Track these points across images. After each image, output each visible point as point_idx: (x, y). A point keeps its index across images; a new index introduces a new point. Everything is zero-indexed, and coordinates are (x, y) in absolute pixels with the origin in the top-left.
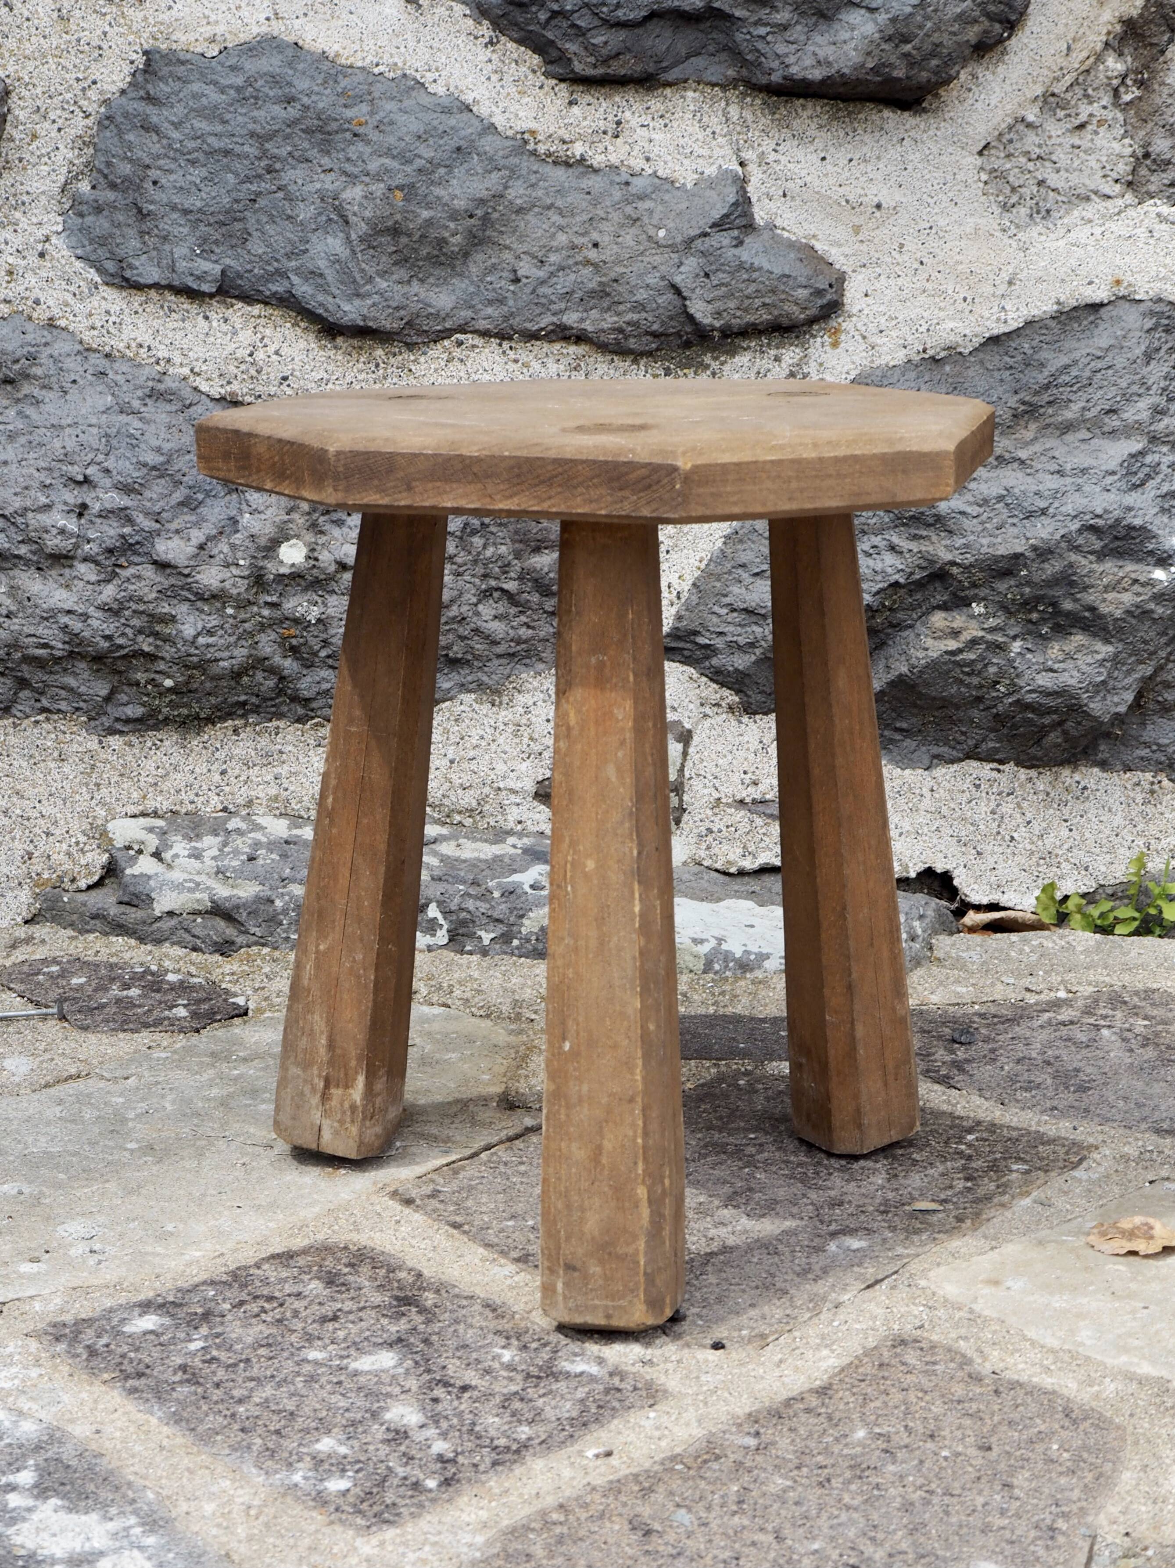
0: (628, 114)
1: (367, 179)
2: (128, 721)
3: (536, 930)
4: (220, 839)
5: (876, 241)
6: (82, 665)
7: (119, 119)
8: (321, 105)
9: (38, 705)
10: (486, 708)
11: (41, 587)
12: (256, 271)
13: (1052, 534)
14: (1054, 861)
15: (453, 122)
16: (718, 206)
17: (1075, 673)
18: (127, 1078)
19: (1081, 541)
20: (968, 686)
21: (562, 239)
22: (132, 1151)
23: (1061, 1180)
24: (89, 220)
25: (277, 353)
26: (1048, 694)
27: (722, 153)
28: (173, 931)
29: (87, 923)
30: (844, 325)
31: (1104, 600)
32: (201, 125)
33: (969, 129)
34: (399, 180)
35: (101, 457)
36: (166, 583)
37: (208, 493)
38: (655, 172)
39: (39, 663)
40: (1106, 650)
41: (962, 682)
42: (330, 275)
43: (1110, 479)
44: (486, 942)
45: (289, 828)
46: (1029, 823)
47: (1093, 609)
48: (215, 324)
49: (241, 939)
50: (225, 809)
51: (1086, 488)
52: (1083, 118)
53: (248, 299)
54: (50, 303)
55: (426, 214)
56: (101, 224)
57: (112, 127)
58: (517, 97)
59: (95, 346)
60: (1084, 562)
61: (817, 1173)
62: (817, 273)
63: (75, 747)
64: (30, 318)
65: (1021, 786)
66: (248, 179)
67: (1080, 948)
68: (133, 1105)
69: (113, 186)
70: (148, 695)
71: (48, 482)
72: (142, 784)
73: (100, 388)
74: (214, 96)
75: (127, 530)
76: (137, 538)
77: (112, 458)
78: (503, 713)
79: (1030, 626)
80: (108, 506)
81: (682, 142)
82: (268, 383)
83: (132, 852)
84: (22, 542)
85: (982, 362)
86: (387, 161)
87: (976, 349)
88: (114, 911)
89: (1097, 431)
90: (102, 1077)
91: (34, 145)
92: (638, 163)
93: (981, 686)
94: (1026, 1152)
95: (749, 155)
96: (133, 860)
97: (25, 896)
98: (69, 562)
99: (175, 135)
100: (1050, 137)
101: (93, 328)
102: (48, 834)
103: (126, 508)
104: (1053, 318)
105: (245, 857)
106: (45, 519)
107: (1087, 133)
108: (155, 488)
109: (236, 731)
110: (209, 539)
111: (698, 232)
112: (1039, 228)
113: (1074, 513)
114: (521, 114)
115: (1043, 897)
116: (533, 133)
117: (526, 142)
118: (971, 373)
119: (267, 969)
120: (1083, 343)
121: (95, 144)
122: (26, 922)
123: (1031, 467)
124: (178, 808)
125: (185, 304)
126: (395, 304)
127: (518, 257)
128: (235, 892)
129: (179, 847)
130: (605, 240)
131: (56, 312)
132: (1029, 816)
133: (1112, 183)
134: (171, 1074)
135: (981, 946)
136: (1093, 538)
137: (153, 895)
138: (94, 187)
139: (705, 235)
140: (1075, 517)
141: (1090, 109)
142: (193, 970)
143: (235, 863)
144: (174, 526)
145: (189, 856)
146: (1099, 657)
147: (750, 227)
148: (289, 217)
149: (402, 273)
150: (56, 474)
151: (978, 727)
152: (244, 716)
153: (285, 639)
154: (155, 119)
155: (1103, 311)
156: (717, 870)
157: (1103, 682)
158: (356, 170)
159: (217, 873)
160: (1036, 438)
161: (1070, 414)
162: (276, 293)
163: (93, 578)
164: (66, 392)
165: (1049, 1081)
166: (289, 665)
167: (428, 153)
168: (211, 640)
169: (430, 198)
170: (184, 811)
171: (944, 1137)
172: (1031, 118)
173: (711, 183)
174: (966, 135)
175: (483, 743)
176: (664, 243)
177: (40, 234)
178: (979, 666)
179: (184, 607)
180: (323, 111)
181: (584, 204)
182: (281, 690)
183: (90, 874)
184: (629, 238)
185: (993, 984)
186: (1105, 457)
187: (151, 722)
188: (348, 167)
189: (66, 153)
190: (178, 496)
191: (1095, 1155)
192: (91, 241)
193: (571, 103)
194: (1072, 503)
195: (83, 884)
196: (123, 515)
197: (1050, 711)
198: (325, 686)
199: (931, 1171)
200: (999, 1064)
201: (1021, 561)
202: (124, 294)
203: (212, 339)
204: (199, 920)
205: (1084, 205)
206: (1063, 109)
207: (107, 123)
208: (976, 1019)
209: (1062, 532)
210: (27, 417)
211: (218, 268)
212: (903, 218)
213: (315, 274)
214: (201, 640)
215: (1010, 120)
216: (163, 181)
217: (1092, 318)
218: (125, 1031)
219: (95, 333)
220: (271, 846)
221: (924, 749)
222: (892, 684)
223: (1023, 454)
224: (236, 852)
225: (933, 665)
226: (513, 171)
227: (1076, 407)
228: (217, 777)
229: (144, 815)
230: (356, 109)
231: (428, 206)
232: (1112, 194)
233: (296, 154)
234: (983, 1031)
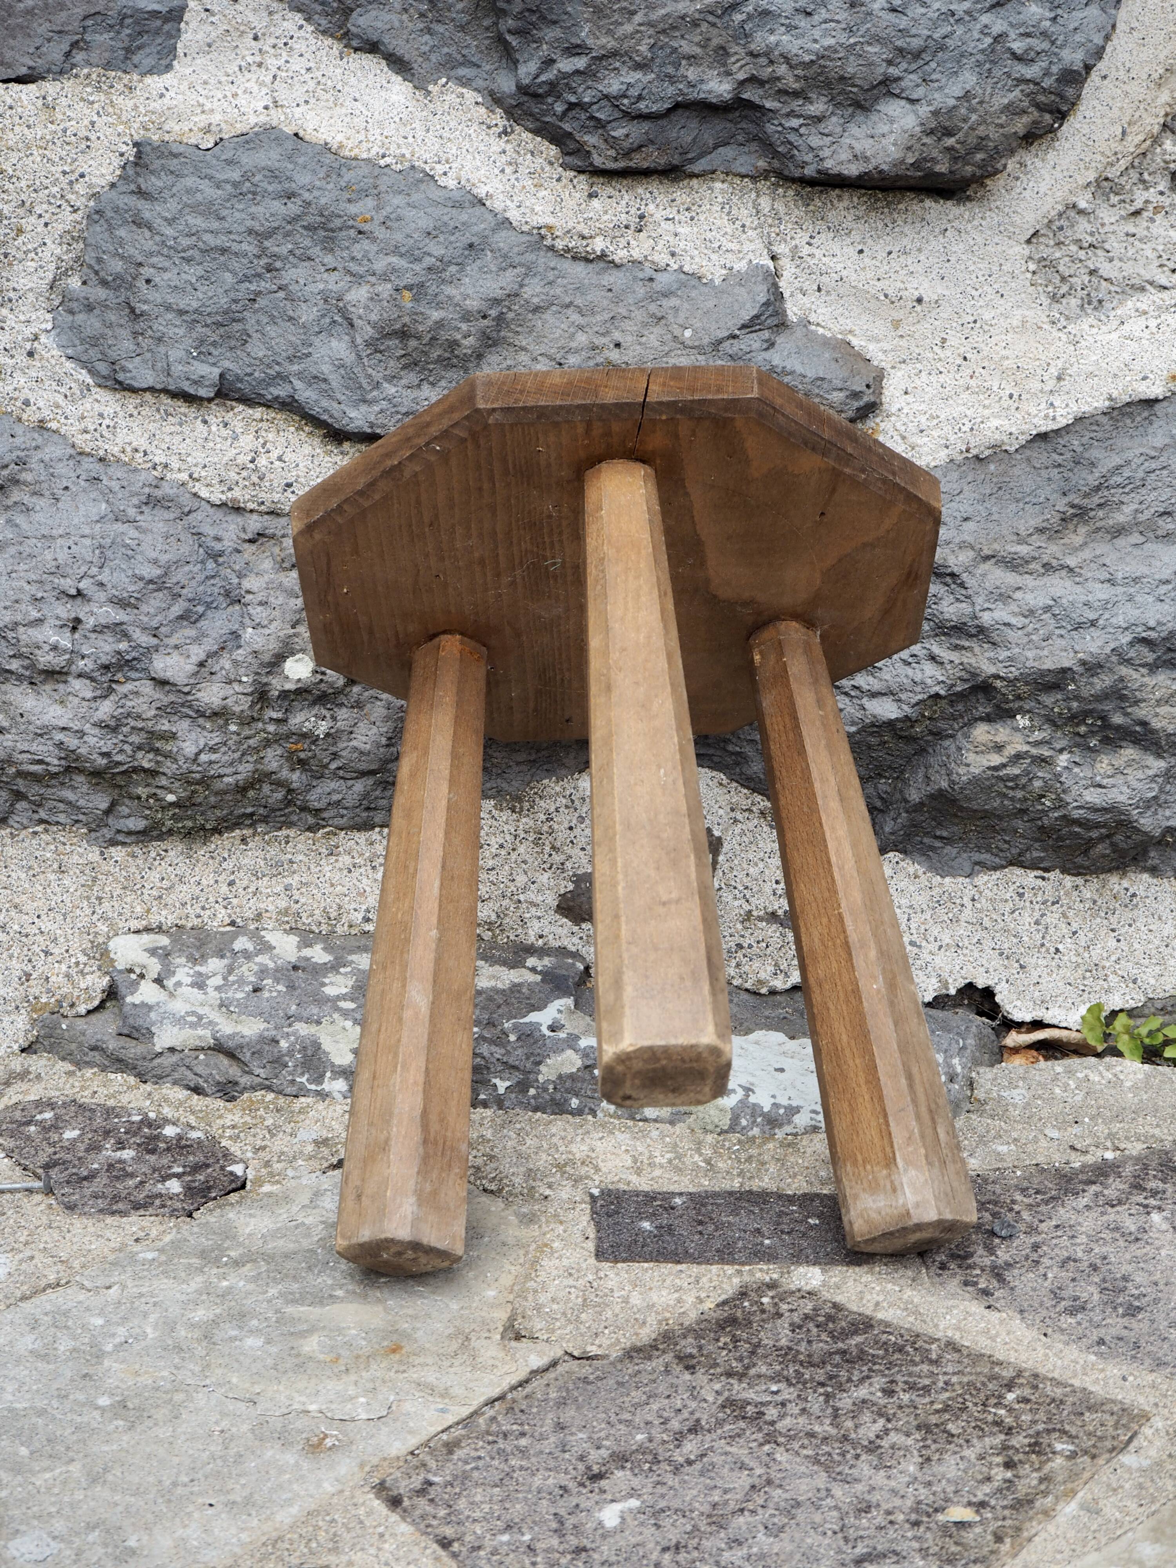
0: (651, 207)
1: (373, 279)
2: (130, 833)
3: (553, 1078)
4: (226, 961)
5: (916, 336)
6: (80, 779)
7: (109, 214)
8: (323, 201)
9: (36, 817)
10: (506, 815)
11: (34, 703)
12: (256, 374)
13: (1102, 648)
14: (1101, 973)
15: (464, 217)
16: (748, 306)
17: (1125, 789)
18: (109, 1287)
19: (1132, 654)
20: (1012, 799)
21: (582, 339)
22: (103, 1410)
23: (1107, 1470)
24: (80, 318)
25: (280, 459)
26: (1095, 810)
27: (752, 247)
28: (175, 1067)
29: (86, 1054)
30: (882, 425)
31: (1157, 715)
32: (197, 222)
33: (1017, 219)
34: (408, 279)
35: (94, 570)
36: (166, 700)
37: (208, 605)
38: (681, 267)
39: (36, 778)
40: (1157, 765)
41: (1005, 795)
42: (335, 380)
43: (1163, 589)
44: (501, 1091)
45: (299, 948)
46: (1075, 933)
47: (1144, 724)
48: (214, 428)
49: (245, 1080)
50: (233, 923)
51: (1138, 599)
52: (1138, 204)
53: (248, 401)
54: (41, 404)
55: (436, 315)
56: (92, 324)
57: (102, 221)
58: (534, 190)
59: (88, 450)
60: (1135, 675)
61: (843, 1454)
62: (853, 373)
63: (75, 858)
64: (20, 420)
65: (1066, 894)
66: (246, 279)
67: (1128, 1084)
68: (113, 1329)
69: (104, 283)
70: (150, 808)
71: (39, 595)
72: (146, 897)
73: (93, 495)
74: (209, 191)
75: (123, 646)
76: (134, 654)
77: (106, 570)
78: (524, 820)
79: (1077, 739)
80: (103, 621)
81: (709, 235)
82: (272, 490)
83: (133, 976)
84: (14, 656)
85: (1028, 460)
86: (394, 260)
87: (1022, 447)
88: (112, 1045)
89: (1151, 535)
90: (83, 1287)
91: (20, 240)
92: (662, 258)
93: (1026, 799)
94: (1072, 1423)
95: (780, 249)
96: (134, 985)
97: (22, 1021)
98: (63, 678)
99: (169, 231)
100: (1103, 225)
101: (86, 431)
102: (47, 953)
103: (122, 624)
104: (1104, 414)
105: (250, 988)
106: (36, 634)
107: (1142, 221)
108: (152, 602)
109: (244, 840)
110: (210, 655)
111: (726, 334)
112: (1091, 320)
113: (1125, 625)
114: (537, 208)
115: (1089, 1018)
116: (550, 228)
117: (543, 237)
118: (1016, 471)
119: (269, 1122)
120: (1138, 440)
121: (85, 239)
122: (23, 1051)
123: (1080, 575)
124: (183, 922)
125: (183, 408)
126: (404, 410)
127: (535, 359)
128: (239, 1028)
129: (183, 974)
130: (627, 340)
131: (46, 413)
132: (1075, 926)
133: (1168, 273)
134: (155, 1283)
135: (1024, 1079)
136: (1144, 650)
137: (153, 1029)
138: (84, 283)
139: (734, 337)
140: (1127, 629)
141: (1146, 195)
142: (192, 1121)
143: (240, 995)
144: (173, 641)
145: (193, 985)
146: (1151, 773)
147: (782, 325)
148: (291, 319)
149: (412, 377)
150: (48, 587)
151: (1022, 836)
152: (252, 825)
153: (292, 753)
154: (147, 215)
155: (1157, 406)
156: (747, 990)
157: (1155, 798)
158: (361, 270)
159: (221, 1006)
160: (1086, 543)
161: (1121, 517)
162: (277, 397)
163: (89, 695)
164: (57, 500)
165: (1096, 1297)
166: (296, 778)
167: (438, 251)
168: (214, 757)
169: (441, 298)
170: (190, 925)
171: (982, 1396)
172: (1083, 205)
173: (741, 279)
174: (1012, 224)
175: (503, 852)
176: (690, 343)
177: (28, 332)
178: (1024, 781)
179: (185, 724)
180: (325, 207)
181: (605, 302)
182: (290, 801)
183: (90, 998)
184: (653, 337)
185: (1036, 1140)
186: (1158, 564)
187: (155, 833)
188: (353, 267)
189: (54, 249)
190: (177, 609)
191: (1147, 1431)
192: (83, 341)
193: (590, 196)
194: (1124, 615)
195: (82, 1009)
196: (118, 630)
197: (1097, 826)
198: (336, 797)
199: (967, 1452)
200: (1042, 1270)
201: (1069, 675)
202: (118, 396)
203: (211, 444)
204: (202, 1057)
205: (1139, 295)
206: (1117, 194)
207: (96, 217)
208: (1018, 1197)
209: (1112, 645)
210: (17, 526)
211: (216, 372)
212: (946, 312)
213: (317, 379)
214: (203, 758)
215: (1060, 208)
216: (157, 280)
217: (1146, 414)
218: (113, 1213)
219: (88, 436)
220: (279, 973)
221: (965, 855)
222: (932, 797)
223: (1071, 562)
224: (241, 982)
225: (975, 781)
226: (529, 269)
227: (1128, 509)
228: (224, 889)
229: (148, 930)
230: (361, 203)
231: (439, 306)
232: (1168, 285)
233: (297, 252)
234: (1025, 1215)
